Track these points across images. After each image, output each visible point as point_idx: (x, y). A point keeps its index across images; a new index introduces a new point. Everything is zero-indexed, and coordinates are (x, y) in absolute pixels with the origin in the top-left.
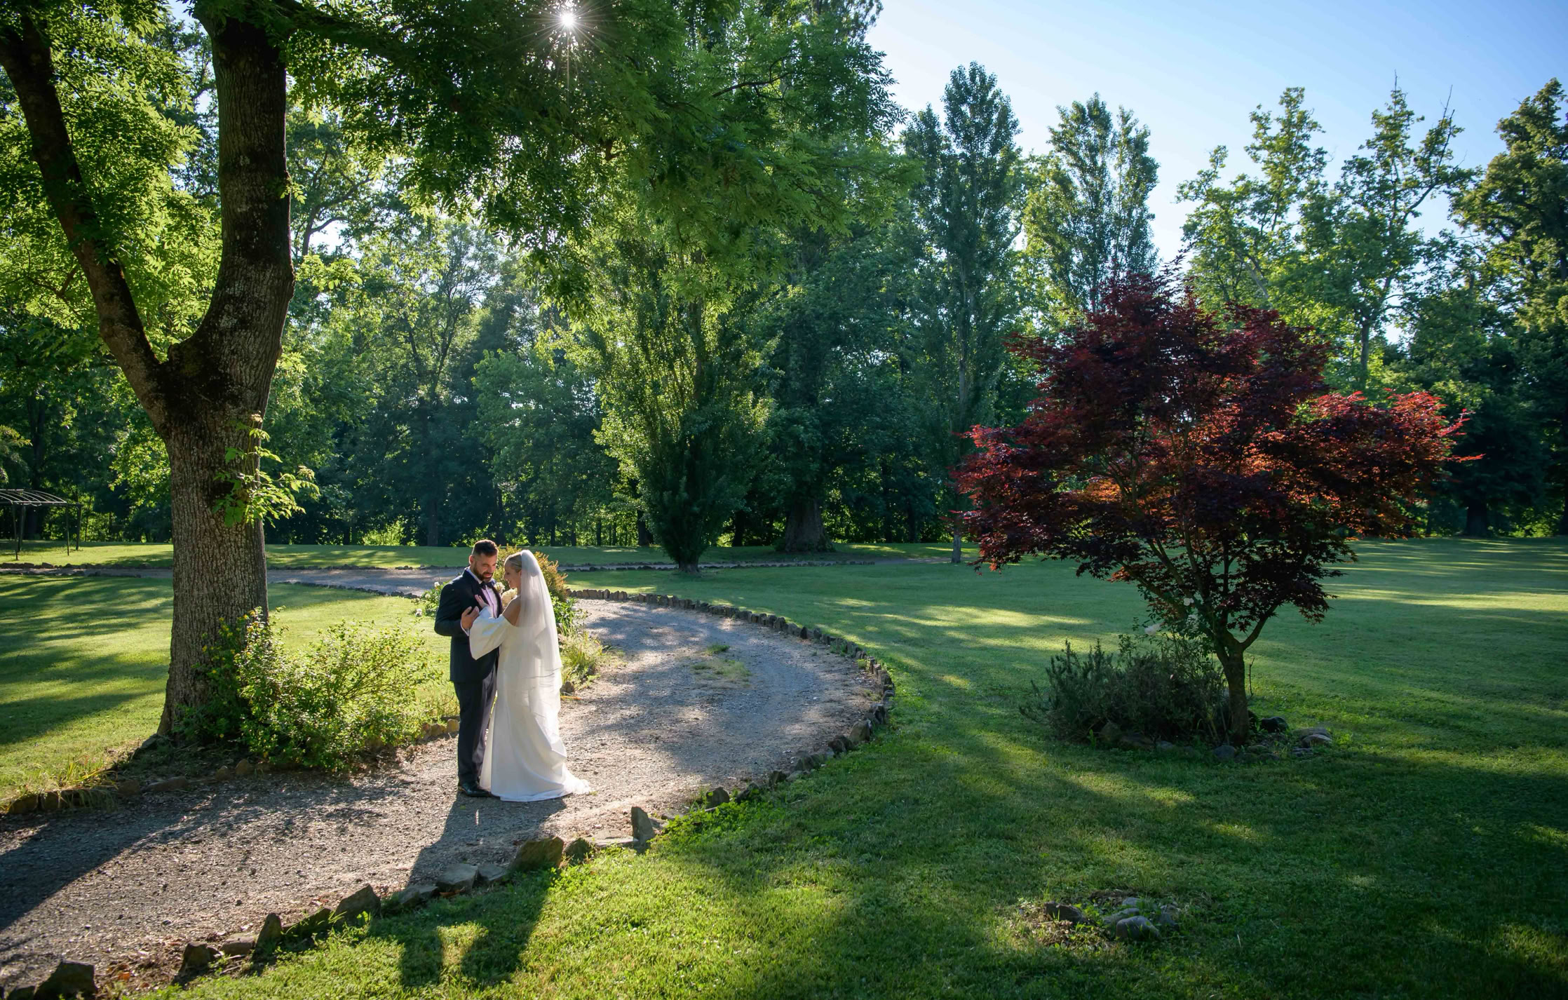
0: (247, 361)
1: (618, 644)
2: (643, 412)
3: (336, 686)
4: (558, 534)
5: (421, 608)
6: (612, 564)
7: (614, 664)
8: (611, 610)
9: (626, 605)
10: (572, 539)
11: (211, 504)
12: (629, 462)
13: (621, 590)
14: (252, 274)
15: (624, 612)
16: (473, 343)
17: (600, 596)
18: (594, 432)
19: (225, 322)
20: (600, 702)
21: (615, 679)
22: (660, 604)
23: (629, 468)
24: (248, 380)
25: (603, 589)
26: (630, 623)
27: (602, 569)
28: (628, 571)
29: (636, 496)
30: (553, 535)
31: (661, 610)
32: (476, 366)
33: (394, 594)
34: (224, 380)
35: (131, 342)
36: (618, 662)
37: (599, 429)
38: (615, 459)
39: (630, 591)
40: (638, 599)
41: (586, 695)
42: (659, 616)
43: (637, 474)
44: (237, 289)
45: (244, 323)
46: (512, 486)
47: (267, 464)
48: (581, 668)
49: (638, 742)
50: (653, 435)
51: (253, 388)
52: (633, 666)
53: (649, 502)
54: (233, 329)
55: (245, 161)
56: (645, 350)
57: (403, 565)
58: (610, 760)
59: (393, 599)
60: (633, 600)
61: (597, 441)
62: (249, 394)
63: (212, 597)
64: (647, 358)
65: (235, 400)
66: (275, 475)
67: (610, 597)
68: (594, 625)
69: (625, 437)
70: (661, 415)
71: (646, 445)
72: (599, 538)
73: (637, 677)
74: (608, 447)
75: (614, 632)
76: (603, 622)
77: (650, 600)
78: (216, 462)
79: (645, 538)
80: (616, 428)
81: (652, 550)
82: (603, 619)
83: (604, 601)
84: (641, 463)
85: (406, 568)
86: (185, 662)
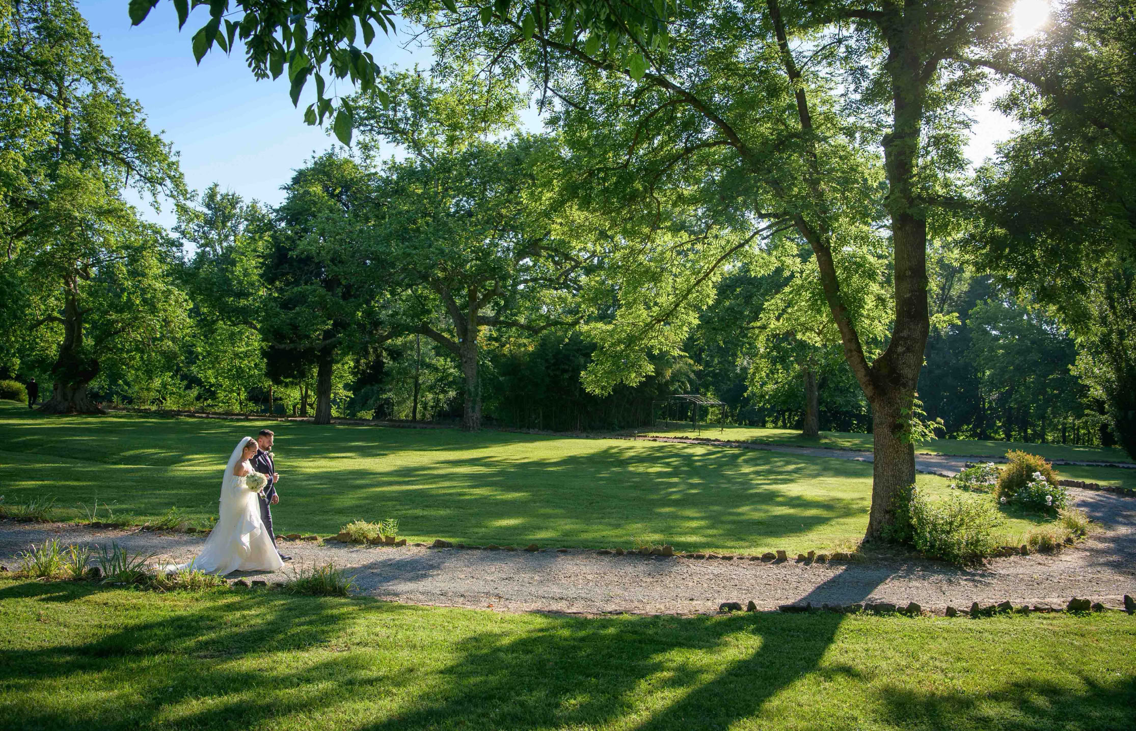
0: (909, 367)
1: (1098, 519)
2: (1111, 352)
3: (951, 523)
4: (1029, 431)
5: (953, 484)
6: (1083, 461)
7: (1099, 530)
8: (1089, 495)
9: (1099, 493)
10: (1042, 436)
11: (893, 432)
12: (1098, 388)
13: (1094, 482)
14: (912, 327)
15: (1099, 498)
16: (965, 293)
17: (1078, 485)
18: (1070, 366)
19: (900, 349)
20: (1091, 550)
21: (1100, 539)
22: (1127, 495)
23: (1097, 392)
24: (910, 376)
25: (1080, 480)
26: (1104, 506)
27: (1074, 464)
28: (1097, 467)
29: (1102, 412)
30: (1026, 432)
31: (1128, 499)
32: (970, 312)
33: (930, 473)
34: (900, 376)
35: (859, 360)
36: (1100, 530)
37: (1073, 365)
38: (1086, 386)
39: (1101, 483)
40: (1109, 490)
41: (1081, 546)
42: (1126, 503)
43: (1104, 397)
44: (905, 333)
45: (908, 350)
46: (995, 395)
47: (919, 416)
48: (1076, 531)
49: (1122, 573)
50: (1118, 370)
51: (912, 380)
52: (1110, 534)
53: (1114, 416)
54: (904, 353)
55: (908, 273)
56: (1112, 307)
57: (925, 452)
58: (1104, 579)
59: (932, 476)
60: (1104, 490)
61: (1072, 373)
62: (911, 383)
63: (893, 476)
64: (1115, 313)
65: (904, 385)
66: (923, 421)
67: (1085, 487)
68: (1079, 505)
69: (1096, 370)
70: (1126, 354)
71: (1112, 376)
72: (1064, 436)
73: (1113, 540)
74: (1080, 377)
75: (1093, 511)
76: (1084, 504)
77: (1118, 491)
78: (897, 414)
79: (1107, 439)
80: (1087, 364)
81: (1115, 450)
82: (1083, 501)
83: (1081, 489)
84: (1109, 390)
85: (927, 454)
86: (880, 505)
